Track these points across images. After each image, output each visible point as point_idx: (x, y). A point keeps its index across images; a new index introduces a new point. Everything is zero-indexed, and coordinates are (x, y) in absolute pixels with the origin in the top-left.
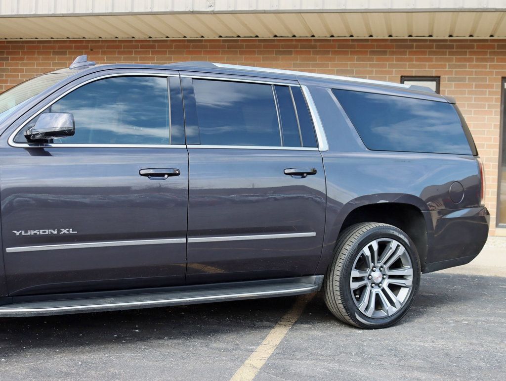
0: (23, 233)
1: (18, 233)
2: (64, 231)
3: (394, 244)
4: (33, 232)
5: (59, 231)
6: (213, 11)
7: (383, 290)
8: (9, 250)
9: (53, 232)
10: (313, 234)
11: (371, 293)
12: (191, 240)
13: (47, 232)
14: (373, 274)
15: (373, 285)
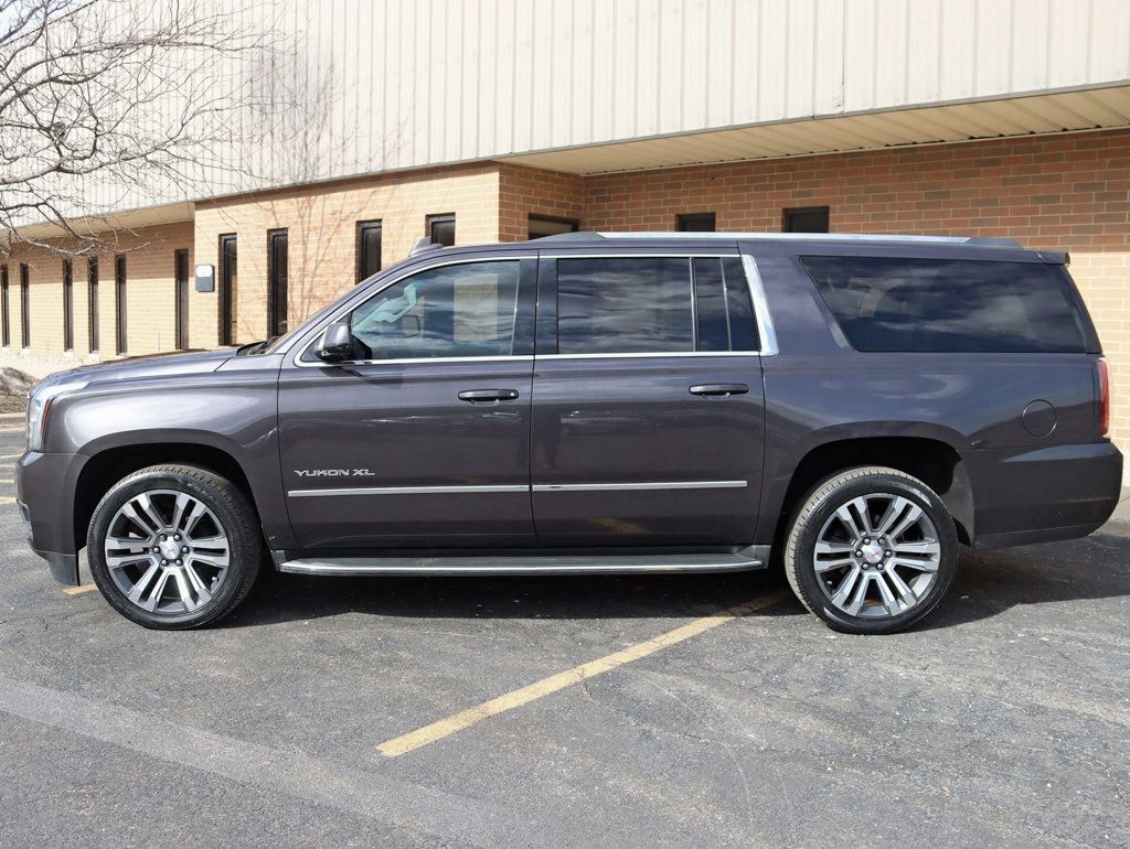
0: (308, 474)
1: (301, 474)
2: (359, 472)
3: (899, 503)
4: (320, 473)
5: (351, 472)
6: (842, 113)
7: (885, 576)
8: (291, 493)
9: (344, 472)
10: (743, 483)
11: (860, 576)
12: (536, 487)
13: (337, 473)
14: (864, 548)
15: (865, 566)
